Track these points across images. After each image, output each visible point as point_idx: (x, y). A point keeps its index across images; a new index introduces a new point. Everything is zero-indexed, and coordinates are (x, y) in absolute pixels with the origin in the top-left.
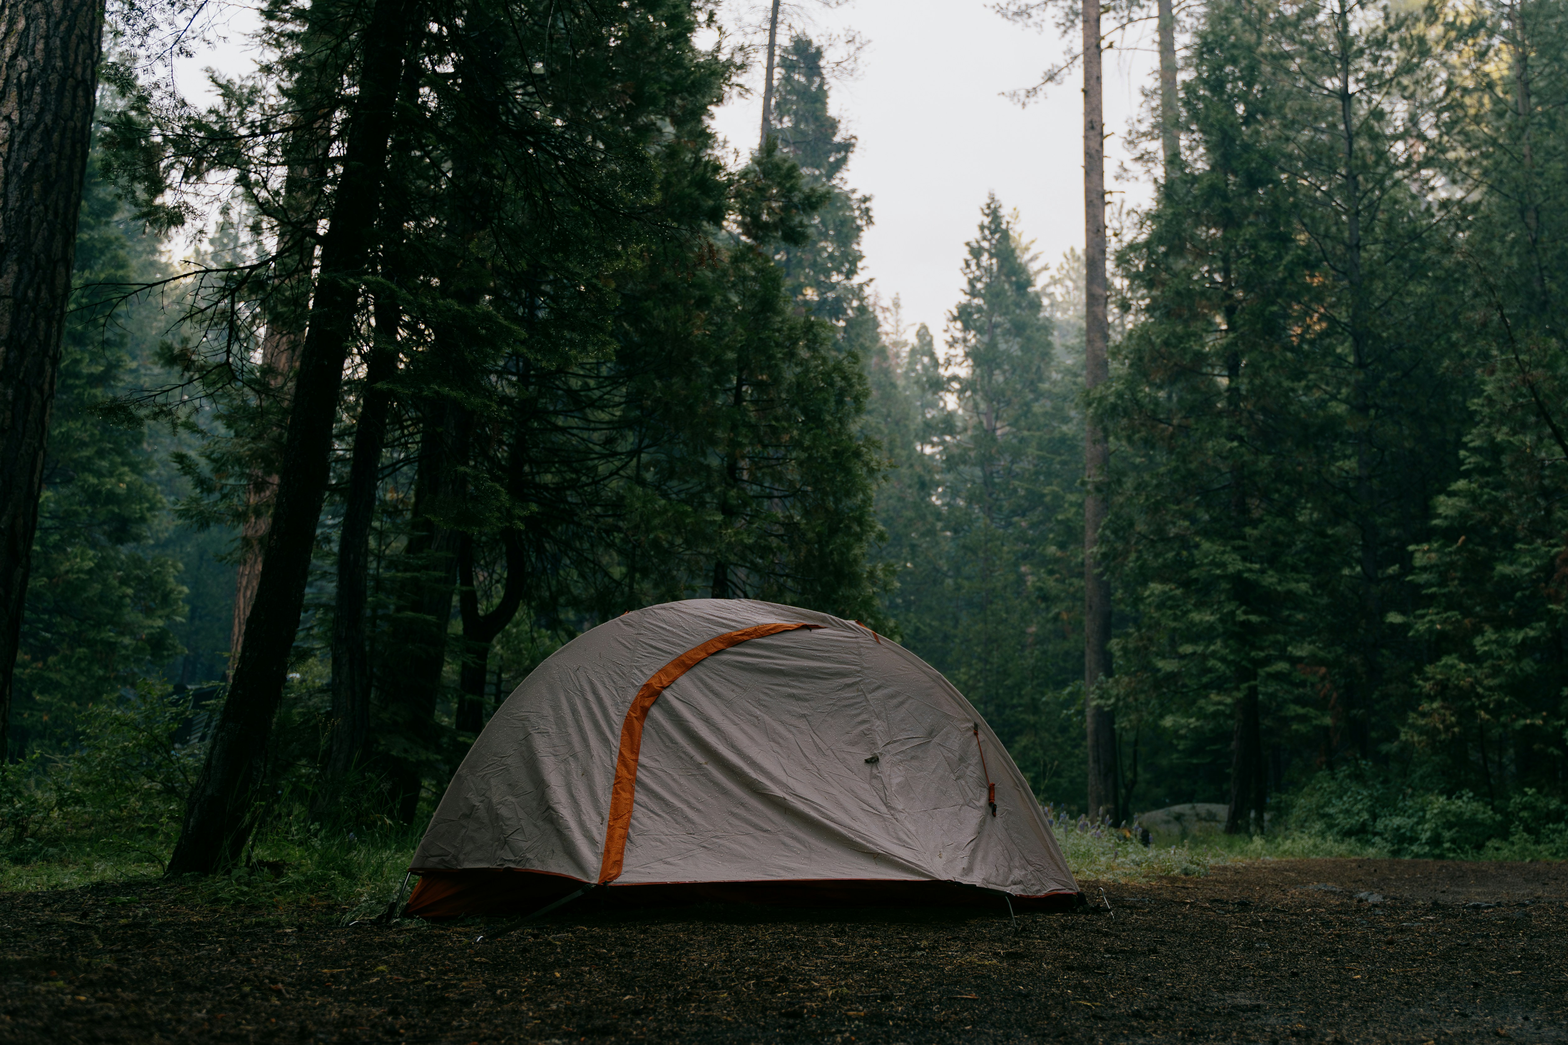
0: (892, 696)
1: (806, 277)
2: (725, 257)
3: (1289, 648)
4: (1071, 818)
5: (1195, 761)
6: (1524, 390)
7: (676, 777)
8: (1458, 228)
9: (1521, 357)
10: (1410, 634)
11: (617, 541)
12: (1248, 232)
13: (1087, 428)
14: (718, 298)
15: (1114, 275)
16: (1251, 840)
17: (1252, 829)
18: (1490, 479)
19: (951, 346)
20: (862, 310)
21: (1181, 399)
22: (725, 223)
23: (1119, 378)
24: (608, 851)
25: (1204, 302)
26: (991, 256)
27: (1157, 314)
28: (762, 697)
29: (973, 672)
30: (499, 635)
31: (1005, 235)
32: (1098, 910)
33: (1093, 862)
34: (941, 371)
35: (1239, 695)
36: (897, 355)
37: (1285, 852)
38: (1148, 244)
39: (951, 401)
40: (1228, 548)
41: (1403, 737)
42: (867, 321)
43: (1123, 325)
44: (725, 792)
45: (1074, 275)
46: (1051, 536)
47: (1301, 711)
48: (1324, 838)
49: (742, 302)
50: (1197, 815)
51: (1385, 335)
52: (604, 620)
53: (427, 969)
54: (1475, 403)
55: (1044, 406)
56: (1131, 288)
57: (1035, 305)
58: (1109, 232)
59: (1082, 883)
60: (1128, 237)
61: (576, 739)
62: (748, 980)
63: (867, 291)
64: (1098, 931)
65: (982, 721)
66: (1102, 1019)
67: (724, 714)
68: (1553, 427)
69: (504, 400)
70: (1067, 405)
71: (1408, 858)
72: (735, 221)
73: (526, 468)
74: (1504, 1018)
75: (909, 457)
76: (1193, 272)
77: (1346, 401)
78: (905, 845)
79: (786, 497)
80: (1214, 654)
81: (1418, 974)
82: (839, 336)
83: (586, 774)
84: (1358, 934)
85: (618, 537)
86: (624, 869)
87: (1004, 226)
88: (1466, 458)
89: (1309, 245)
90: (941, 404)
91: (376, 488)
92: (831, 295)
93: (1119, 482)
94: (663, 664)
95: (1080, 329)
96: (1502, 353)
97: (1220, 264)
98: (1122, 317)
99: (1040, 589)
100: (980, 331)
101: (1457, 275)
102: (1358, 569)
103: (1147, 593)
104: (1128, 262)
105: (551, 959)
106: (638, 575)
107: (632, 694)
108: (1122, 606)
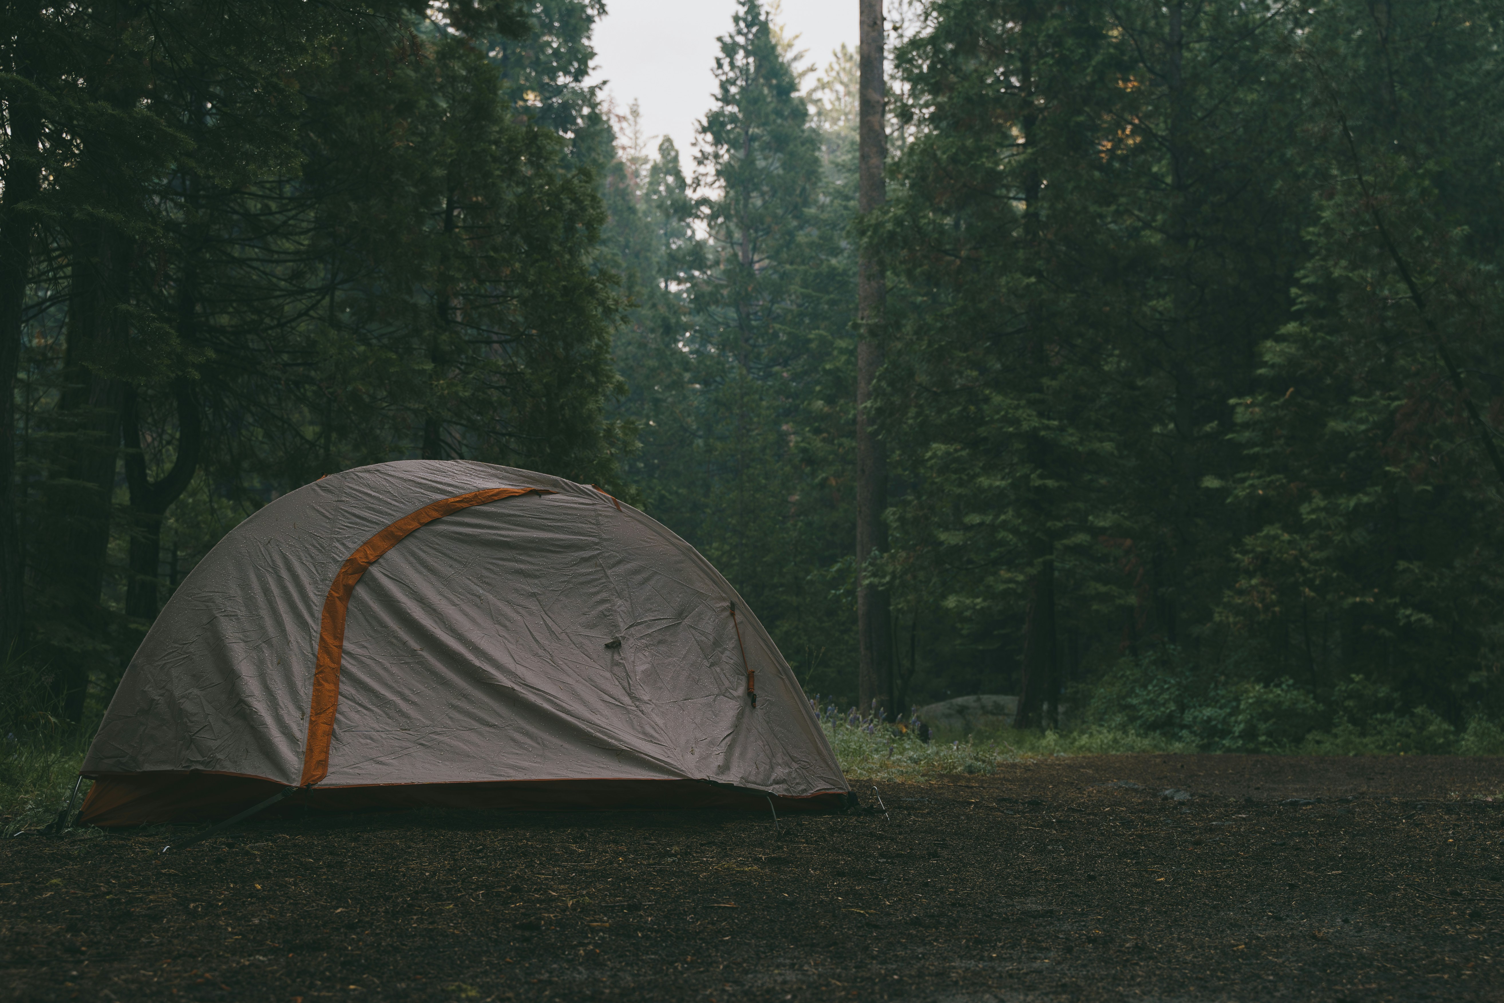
0: (636, 572)
1: (527, 79)
2: (430, 52)
3: (1091, 518)
4: (840, 712)
5: (981, 648)
6: (1367, 217)
7: (388, 665)
8: (1298, 24)
9: (1365, 178)
10: (1229, 500)
11: (309, 394)
12: (1052, 25)
13: (860, 260)
14: (423, 103)
15: (893, 77)
16: (1044, 736)
17: (1044, 723)
18: (1324, 322)
19: (700, 163)
20: (594, 118)
21: (969, 226)
22: (429, 12)
23: (898, 201)
24: (310, 750)
25: (999, 111)
26: (748, 54)
27: (944, 124)
28: (486, 573)
29: (727, 547)
30: (173, 506)
31: (765, 29)
32: (872, 811)
33: (866, 760)
34: (689, 192)
35: (1032, 571)
36: (636, 174)
37: (1081, 748)
38: (933, 40)
39: (700, 230)
40: (1023, 402)
41: (1217, 618)
42: (602, 131)
43: (903, 138)
44: (444, 683)
45: (845, 78)
46: (818, 388)
47: (1102, 589)
48: (1125, 732)
49: (451, 108)
50: (983, 707)
51: (1208, 151)
52: (296, 485)
53: (108, 882)
54: (1309, 233)
55: (808, 235)
56: (913, 94)
57: (799, 113)
58: (887, 26)
59: (853, 783)
60: (910, 31)
61: (269, 623)
62: (476, 890)
63: (600, 96)
64: (872, 834)
65: (738, 599)
66: (876, 927)
67: (441, 594)
68: (1399, 260)
69: (171, 226)
70: (836, 233)
71: (1218, 753)
72: (440, 10)
73: (198, 308)
74: (1323, 921)
75: (652, 295)
76: (985, 74)
77: (1161, 230)
78: (652, 740)
79: (507, 342)
80: (1004, 525)
81: (1228, 876)
82: (567, 150)
83: (284, 664)
84: (1162, 834)
85: (309, 390)
86: (330, 770)
87: (762, 18)
88: (1298, 296)
89: (1122, 42)
90: (689, 233)
91: (20, 332)
92: (557, 101)
93: (898, 326)
94: (369, 536)
95: (853, 143)
96: (1343, 173)
97: (1018, 64)
98: (901, 128)
99: (804, 450)
100: (734, 144)
101: (1293, 81)
102: (1171, 426)
103: (929, 454)
104: (910, 61)
105: (250, 870)
106: (334, 436)
107: (333, 571)
108: (899, 471)
